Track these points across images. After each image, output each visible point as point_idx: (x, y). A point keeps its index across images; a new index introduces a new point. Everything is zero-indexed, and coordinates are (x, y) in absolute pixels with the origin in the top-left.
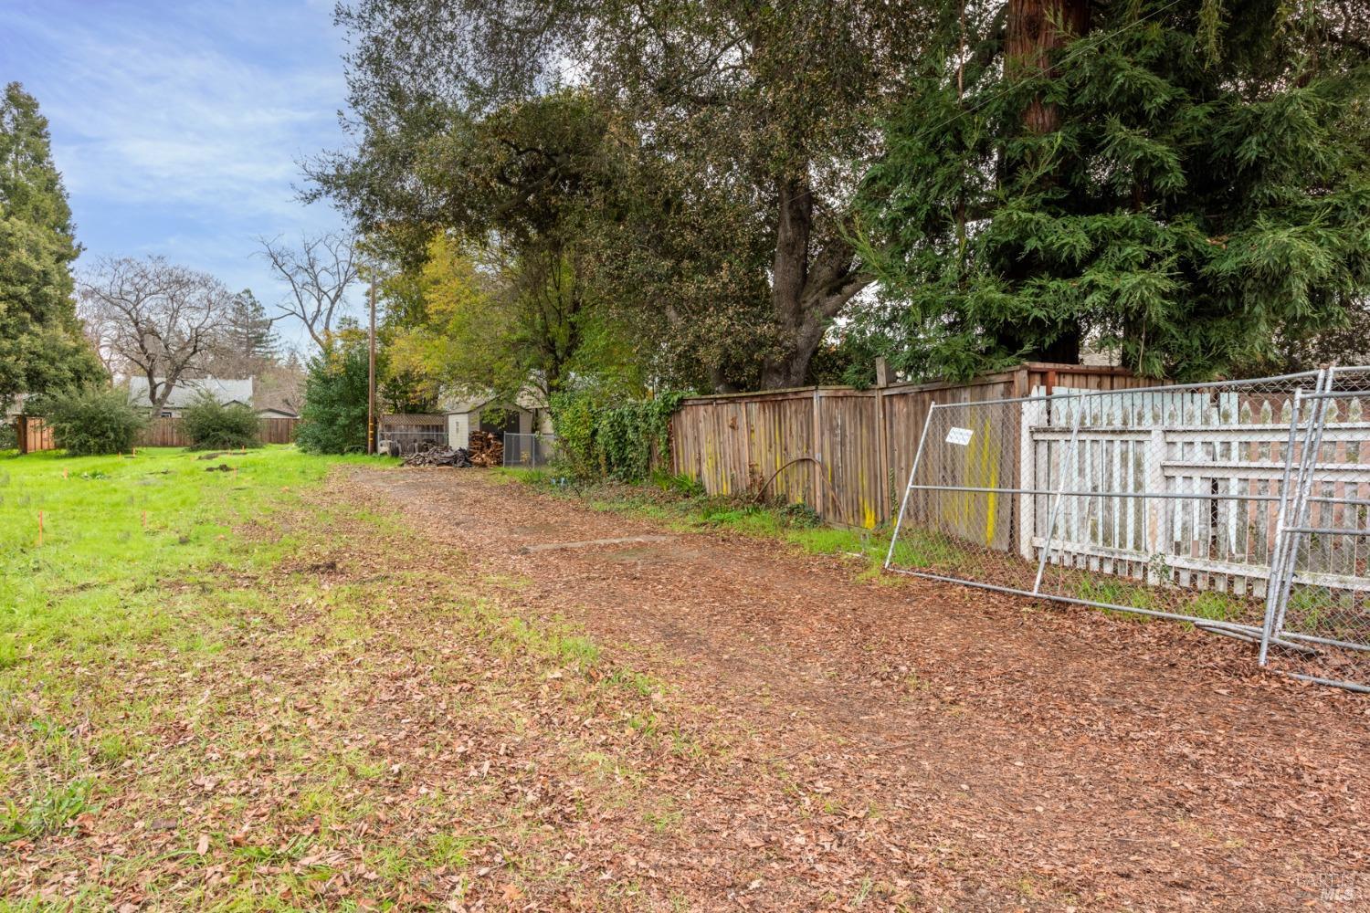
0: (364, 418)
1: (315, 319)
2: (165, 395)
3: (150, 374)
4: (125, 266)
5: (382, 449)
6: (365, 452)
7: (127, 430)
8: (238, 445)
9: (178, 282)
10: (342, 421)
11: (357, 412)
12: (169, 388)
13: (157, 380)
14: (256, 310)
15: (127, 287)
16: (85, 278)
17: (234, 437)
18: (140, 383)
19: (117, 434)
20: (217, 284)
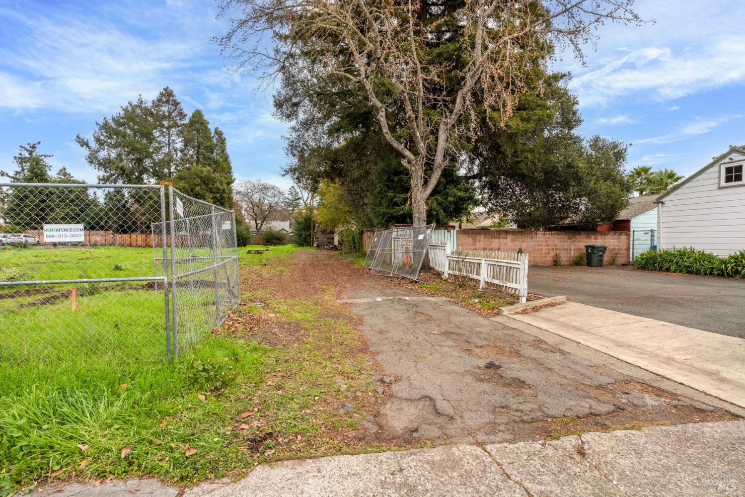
0: (310, 235)
1: (307, 200)
2: (260, 227)
3: (256, 221)
4: (248, 183)
5: (315, 245)
6: (310, 246)
7: (246, 239)
8: (277, 244)
9: (265, 188)
10: (303, 236)
11: (308, 233)
12: (262, 225)
13: (258, 222)
14: (296, 194)
15: (249, 191)
16: (236, 188)
17: (277, 241)
18: (253, 223)
19: (243, 240)
20: (277, 188)
